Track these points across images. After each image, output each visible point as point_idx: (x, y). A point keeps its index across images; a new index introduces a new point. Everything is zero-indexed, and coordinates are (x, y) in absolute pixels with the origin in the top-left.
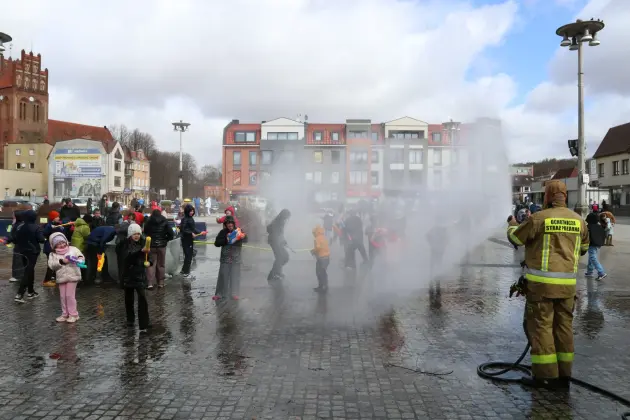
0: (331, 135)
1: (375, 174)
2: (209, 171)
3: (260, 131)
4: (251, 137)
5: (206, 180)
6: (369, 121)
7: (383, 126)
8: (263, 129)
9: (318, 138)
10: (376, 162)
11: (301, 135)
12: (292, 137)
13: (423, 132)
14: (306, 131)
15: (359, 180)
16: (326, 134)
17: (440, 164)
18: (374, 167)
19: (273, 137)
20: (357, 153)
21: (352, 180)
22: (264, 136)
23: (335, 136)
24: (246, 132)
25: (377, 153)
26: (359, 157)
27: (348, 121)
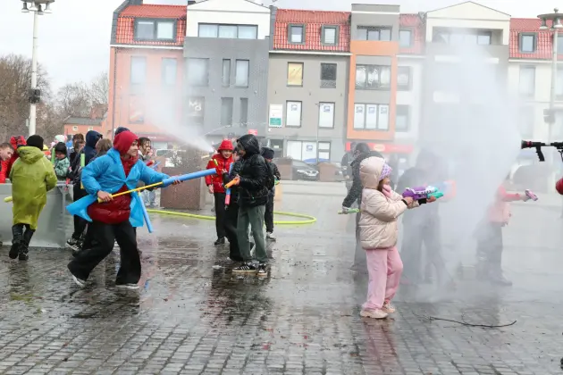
0: (321, 31)
1: (403, 110)
2: (73, 96)
3: (184, 19)
4: (166, 30)
5: (67, 112)
6: (396, 8)
7: (421, 19)
8: (189, 14)
9: (296, 38)
10: (406, 88)
11: (264, 32)
12: (247, 35)
13: (499, 33)
14: (274, 24)
15: (371, 123)
16: (312, 29)
17: (531, 95)
18: (402, 98)
19: (209, 33)
20: (370, 68)
21: (358, 120)
22: (192, 31)
23: (330, 35)
24: (156, 20)
25: (408, 71)
26: (373, 77)
27: (354, 6)
